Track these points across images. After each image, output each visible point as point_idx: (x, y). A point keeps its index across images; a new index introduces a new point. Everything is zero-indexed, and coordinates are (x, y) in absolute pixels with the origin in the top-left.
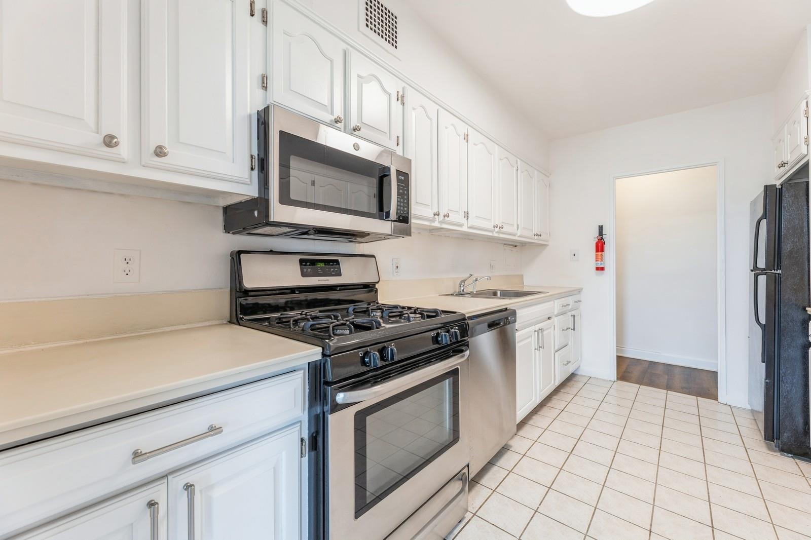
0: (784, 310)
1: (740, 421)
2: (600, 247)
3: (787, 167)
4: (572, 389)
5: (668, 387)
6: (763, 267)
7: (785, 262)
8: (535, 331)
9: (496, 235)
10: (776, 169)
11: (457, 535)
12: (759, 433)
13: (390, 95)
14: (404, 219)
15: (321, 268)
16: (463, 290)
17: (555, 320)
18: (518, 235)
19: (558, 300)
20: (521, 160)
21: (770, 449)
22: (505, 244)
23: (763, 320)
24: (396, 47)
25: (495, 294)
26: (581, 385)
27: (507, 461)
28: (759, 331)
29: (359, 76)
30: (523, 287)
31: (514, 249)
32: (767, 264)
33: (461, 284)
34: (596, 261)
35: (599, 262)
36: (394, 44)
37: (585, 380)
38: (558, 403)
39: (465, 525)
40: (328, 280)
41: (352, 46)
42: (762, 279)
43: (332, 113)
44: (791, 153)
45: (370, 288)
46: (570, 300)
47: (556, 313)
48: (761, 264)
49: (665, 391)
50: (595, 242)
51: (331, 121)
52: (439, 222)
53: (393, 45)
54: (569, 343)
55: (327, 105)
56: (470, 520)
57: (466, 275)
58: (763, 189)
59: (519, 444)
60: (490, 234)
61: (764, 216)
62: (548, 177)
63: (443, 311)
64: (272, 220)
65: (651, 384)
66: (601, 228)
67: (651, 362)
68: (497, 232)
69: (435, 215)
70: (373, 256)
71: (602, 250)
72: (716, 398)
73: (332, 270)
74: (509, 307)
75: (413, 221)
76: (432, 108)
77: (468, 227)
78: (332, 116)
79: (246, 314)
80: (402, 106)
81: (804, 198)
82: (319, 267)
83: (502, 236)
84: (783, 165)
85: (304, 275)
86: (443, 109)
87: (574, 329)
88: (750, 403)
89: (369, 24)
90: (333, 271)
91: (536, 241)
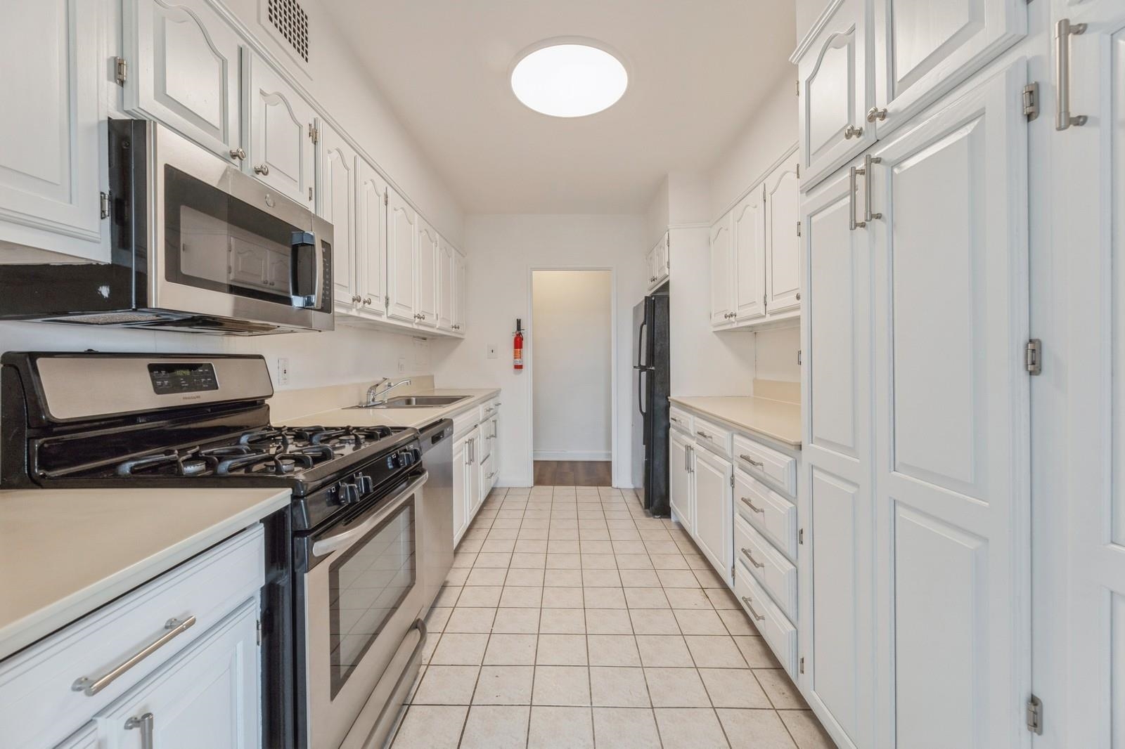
0: (656, 398)
1: (628, 499)
2: (518, 343)
3: (656, 282)
4: (496, 505)
5: (576, 484)
6: (644, 364)
7: (656, 361)
8: (466, 442)
9: (415, 327)
10: (649, 282)
11: (415, 694)
12: (639, 505)
13: (300, 127)
14: (327, 307)
15: (185, 377)
16: (373, 400)
17: (480, 426)
18: (437, 327)
19: (484, 405)
20: (441, 235)
21: (647, 516)
22: (414, 337)
23: (644, 411)
24: (307, 60)
25: (408, 402)
26: (501, 498)
27: (449, 598)
28: (641, 418)
29: (262, 93)
30: (433, 391)
31: (424, 343)
32: (647, 362)
33: (370, 392)
34: (515, 358)
35: (518, 360)
36: (305, 55)
37: (504, 492)
38: (485, 523)
39: (422, 680)
40: (198, 397)
41: (249, 44)
42: (644, 374)
43: (225, 140)
44: (659, 271)
45: (256, 404)
46: (491, 404)
47: (481, 419)
48: (643, 363)
49: (574, 487)
50: (513, 338)
51: (225, 153)
52: (357, 310)
53: (303, 55)
54: (491, 453)
55: (219, 128)
56: (425, 673)
57: (380, 379)
58: (644, 298)
59: (456, 577)
60: (409, 326)
61: (644, 323)
62: (464, 257)
63: (392, 428)
64: (154, 307)
65: (562, 483)
66: (519, 322)
67: (558, 462)
68: (416, 324)
69: (354, 300)
70: (261, 357)
71: (521, 347)
72: (611, 486)
73: (203, 380)
74: (443, 417)
75: (337, 310)
76: (349, 154)
77: (388, 317)
78: (226, 146)
79: (49, 469)
80: (314, 145)
81: (666, 311)
82: (182, 377)
83: (422, 328)
84: (654, 280)
85: (158, 390)
86: (362, 160)
87: (495, 437)
88: (633, 482)
89: (273, 17)
90: (205, 382)
91: (453, 335)
